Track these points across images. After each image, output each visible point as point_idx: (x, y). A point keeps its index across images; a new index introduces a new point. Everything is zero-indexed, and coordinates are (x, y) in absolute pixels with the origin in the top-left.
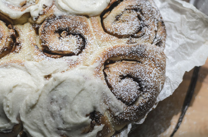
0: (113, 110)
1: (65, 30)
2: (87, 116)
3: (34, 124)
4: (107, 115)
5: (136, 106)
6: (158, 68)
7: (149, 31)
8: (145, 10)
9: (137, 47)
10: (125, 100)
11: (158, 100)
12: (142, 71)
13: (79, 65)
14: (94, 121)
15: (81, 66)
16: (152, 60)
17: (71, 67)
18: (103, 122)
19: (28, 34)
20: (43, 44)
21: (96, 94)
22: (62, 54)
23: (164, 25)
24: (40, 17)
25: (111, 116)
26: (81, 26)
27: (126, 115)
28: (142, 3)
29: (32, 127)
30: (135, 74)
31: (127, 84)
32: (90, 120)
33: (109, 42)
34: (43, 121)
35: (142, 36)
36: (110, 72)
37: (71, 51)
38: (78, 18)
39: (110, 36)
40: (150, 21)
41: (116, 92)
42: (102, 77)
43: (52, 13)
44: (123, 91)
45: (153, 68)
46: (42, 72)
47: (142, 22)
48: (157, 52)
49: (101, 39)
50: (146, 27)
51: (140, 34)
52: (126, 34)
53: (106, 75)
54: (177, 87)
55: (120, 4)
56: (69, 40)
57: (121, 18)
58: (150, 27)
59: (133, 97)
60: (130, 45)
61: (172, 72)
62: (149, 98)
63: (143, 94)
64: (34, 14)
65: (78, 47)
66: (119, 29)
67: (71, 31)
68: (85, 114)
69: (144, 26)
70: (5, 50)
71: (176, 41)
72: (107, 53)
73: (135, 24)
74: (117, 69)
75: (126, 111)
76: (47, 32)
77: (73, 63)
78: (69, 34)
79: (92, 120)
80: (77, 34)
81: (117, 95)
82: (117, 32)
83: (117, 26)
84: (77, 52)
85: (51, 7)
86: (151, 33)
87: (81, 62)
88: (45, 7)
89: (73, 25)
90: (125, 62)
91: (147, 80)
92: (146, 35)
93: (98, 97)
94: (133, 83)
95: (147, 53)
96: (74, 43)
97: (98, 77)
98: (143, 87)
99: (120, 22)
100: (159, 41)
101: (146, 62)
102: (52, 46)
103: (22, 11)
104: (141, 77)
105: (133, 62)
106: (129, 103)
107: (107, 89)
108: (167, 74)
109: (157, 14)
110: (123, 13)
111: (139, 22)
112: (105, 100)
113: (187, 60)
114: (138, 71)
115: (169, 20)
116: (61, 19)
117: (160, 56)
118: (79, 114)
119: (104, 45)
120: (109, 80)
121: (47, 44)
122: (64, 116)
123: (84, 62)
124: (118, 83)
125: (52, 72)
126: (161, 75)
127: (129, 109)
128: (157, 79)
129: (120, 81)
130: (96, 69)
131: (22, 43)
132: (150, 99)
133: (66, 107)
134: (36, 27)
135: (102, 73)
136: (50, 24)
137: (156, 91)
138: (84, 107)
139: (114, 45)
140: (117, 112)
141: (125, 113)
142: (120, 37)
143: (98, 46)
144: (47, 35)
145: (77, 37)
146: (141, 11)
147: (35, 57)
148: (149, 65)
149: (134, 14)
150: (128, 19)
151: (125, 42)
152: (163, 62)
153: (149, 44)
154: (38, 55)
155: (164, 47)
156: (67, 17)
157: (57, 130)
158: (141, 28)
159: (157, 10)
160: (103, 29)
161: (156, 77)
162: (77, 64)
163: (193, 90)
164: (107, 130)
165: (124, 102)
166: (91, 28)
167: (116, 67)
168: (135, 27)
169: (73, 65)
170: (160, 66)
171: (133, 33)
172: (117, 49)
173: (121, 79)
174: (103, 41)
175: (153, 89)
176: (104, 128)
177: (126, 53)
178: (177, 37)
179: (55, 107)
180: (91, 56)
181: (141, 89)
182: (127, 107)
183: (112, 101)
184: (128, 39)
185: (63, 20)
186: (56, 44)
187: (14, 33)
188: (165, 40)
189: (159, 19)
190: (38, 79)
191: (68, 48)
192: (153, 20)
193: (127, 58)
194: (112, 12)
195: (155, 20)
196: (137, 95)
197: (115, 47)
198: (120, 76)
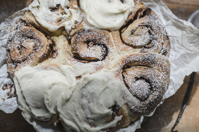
0: (130, 104)
1: (92, 41)
2: (109, 108)
3: (68, 114)
4: (125, 108)
5: (147, 102)
6: (164, 72)
7: (158, 43)
8: (154, 27)
9: (148, 55)
10: (139, 96)
11: (164, 98)
12: (152, 74)
13: (103, 69)
14: (115, 112)
15: (105, 69)
16: (160, 66)
17: (97, 70)
18: (122, 114)
19: (63, 43)
20: (75, 52)
21: (116, 91)
22: (89, 60)
23: (169, 39)
24: (72, 30)
25: (128, 109)
26: (105, 38)
27: (139, 109)
28: (152, 21)
29: (66, 116)
30: (147, 76)
31: (140, 84)
32: (112, 112)
33: (126, 51)
34: (75, 112)
35: (152, 47)
36: (127, 74)
37: (97, 57)
38: (102, 32)
39: (127, 46)
40: (158, 36)
41: (132, 91)
42: (121, 78)
43: (81, 28)
44: (137, 89)
45: (161, 72)
46: (74, 74)
47: (152, 36)
48: (163, 60)
49: (120, 49)
50: (155, 40)
51: (150, 45)
52: (139, 45)
53: (124, 77)
54: (179, 88)
55: (135, 21)
56: (95, 49)
57: (135, 33)
58: (158, 40)
59: (145, 94)
60: (143, 54)
61: (175, 76)
62: (157, 95)
63: (153, 92)
64: (68, 28)
65: (102, 54)
66: (134, 41)
67: (96, 42)
68: (108, 107)
69: (153, 40)
70: (45, 56)
71: (178, 52)
72: (125, 59)
73: (147, 38)
74: (133, 72)
75: (140, 105)
76: (78, 42)
77: (99, 67)
78: (95, 44)
79: (114, 112)
80: (101, 45)
81: (132, 92)
82: (132, 44)
83: (133, 39)
84: (102, 58)
85: (81, 23)
86: (159, 45)
87: (105, 66)
88: (76, 22)
89: (99, 37)
90: (139, 67)
91: (156, 81)
92: (155, 46)
93: (118, 94)
94: (145, 84)
95: (156, 60)
96: (99, 51)
97: (118, 78)
98: (152, 87)
99: (134, 35)
100: (165, 51)
101: (156, 67)
102: (82, 53)
103: (58, 25)
104: (152, 79)
105: (145, 67)
106: (142, 99)
107: (125, 88)
108: (171, 78)
109: (163, 30)
110: (137, 29)
111: (150, 36)
112: (123, 96)
113: (187, 67)
114: (149, 74)
115: (172, 35)
116: (89, 33)
117: (166, 63)
118: (104, 106)
119: (122, 54)
120: (126, 81)
121: (78, 52)
122: (92, 108)
123: (107, 67)
124: (133, 83)
125: (82, 74)
126: (167, 78)
127: (142, 103)
128: (164, 81)
129: (135, 82)
130: (117, 72)
131: (58, 51)
132: (158, 97)
133: (93, 101)
134: (69, 38)
135: (121, 75)
136: (81, 36)
137: (163, 90)
138: (108, 101)
139: (130, 54)
140: (133, 106)
141: (139, 107)
142: (135, 47)
143: (118, 54)
144: (78, 45)
145: (101, 46)
146: (151, 27)
147: (69, 62)
148: (158, 70)
149: (146, 30)
150: (141, 34)
151: (139, 51)
152: (168, 68)
153: (157, 53)
154: (71, 60)
155: (169, 56)
156: (94, 31)
157: (86, 119)
158: (151, 41)
159: (163, 27)
160: (121, 41)
161: (163, 79)
162: (102, 67)
163: (190, 92)
164: (125, 120)
165: (138, 98)
166: (112, 40)
167: (132, 71)
168: (147, 40)
169: (98, 68)
170: (166, 71)
171: (145, 44)
172: (133, 56)
173: (136, 80)
174: (121, 50)
175: (161, 89)
176: (122, 118)
177: (140, 60)
178: (179, 48)
179: (85, 101)
180: (112, 61)
181: (151, 89)
182: (141, 102)
183: (129, 97)
184: (141, 49)
185: (91, 33)
186: (85, 52)
187: (52, 43)
188: (169, 51)
189: (165, 34)
190: (71, 79)
191: (94, 55)
192: (160, 35)
193: (140, 64)
194: (128, 27)
195: (162, 35)
196: (148, 93)
197: (131, 55)
198: (135, 78)
